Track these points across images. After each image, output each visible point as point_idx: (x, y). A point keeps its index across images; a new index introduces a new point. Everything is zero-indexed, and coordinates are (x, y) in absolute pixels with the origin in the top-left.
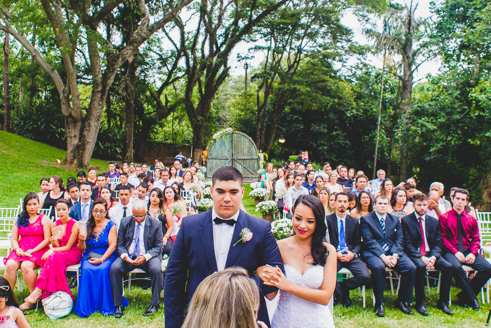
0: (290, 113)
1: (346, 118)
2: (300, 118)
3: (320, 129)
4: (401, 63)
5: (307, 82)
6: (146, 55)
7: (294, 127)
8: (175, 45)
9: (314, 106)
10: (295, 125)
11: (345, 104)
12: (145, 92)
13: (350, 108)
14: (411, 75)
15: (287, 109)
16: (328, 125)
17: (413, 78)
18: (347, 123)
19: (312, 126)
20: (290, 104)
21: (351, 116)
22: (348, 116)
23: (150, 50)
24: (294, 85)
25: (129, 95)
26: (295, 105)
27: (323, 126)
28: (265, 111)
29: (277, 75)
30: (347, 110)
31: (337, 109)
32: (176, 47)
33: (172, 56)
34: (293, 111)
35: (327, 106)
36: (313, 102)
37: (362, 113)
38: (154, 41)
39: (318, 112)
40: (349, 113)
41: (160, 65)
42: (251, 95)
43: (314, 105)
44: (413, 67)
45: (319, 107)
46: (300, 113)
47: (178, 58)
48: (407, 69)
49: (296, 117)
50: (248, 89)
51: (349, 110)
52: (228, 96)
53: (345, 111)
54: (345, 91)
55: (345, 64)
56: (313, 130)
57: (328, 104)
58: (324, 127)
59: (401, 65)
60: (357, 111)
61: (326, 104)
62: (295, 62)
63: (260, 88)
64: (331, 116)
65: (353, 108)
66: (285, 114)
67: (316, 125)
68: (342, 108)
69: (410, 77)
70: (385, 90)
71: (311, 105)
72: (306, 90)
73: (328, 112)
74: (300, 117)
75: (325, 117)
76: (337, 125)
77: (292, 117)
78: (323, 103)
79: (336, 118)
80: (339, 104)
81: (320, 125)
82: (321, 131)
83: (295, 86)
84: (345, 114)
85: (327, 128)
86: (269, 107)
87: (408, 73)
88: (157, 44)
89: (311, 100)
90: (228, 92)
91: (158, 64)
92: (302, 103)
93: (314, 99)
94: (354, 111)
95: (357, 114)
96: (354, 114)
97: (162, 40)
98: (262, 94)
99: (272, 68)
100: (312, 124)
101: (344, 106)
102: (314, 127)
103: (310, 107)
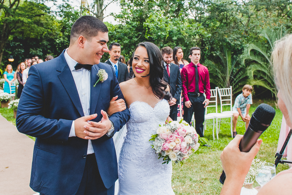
0: (12, 41)
1: (56, 44)
2: (21, 45)
3: (37, 52)
4: (93, 4)
5: (28, 15)
7: (16, 51)
9: (32, 35)
11: (54, 34)
13: (58, 37)
14: (102, 12)
15: (10, 38)
16: (43, 49)
17: (103, 14)
18: (57, 48)
19: (31, 50)
20: (13, 33)
21: (59, 42)
22: (57, 43)
24: (18, 17)
26: (17, 35)
27: (39, 50)
30: (56, 38)
31: (49, 37)
34: (15, 39)
36: (31, 32)
37: (67, 41)
39: (35, 39)
40: (58, 41)
43: (32, 34)
44: (103, 8)
45: (36, 36)
46: (20, 41)
48: (99, 8)
49: (17, 43)
51: (58, 38)
53: (55, 39)
54: (54, 25)
55: (55, 3)
56: (31, 54)
57: (43, 33)
58: (40, 51)
59: (94, 6)
60: (64, 39)
61: (42, 33)
64: (45, 43)
65: (60, 37)
66: (9, 41)
67: (33, 49)
68: (51, 37)
69: (102, 14)
71: (29, 34)
72: (28, 21)
73: (42, 39)
74: (21, 43)
75: (40, 43)
76: (49, 49)
77: (14, 44)
78: (39, 32)
79: (48, 44)
80: (51, 34)
81: (37, 50)
82: (38, 53)
83: (19, 18)
84: (55, 41)
85: (42, 52)
87: (100, 11)
89: (30, 30)
92: (22, 32)
93: (32, 30)
94: (61, 39)
95: (64, 41)
96: (61, 41)
100: (31, 49)
101: (54, 35)
102: (32, 51)
103: (28, 36)
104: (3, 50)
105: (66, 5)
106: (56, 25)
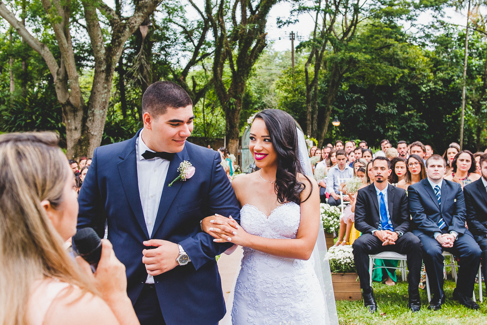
0: (349, 91)
1: (421, 94)
2: (362, 97)
3: (388, 109)
5: (365, 48)
6: (167, 29)
7: (354, 108)
8: (201, 13)
9: (379, 81)
10: (355, 106)
11: (419, 76)
12: (167, 75)
13: (425, 81)
15: (345, 87)
16: (399, 104)
18: (423, 100)
19: (378, 106)
20: (347, 79)
21: (427, 90)
22: (423, 91)
23: (170, 21)
24: (349, 53)
25: (145, 77)
26: (355, 81)
27: (391, 106)
28: (316, 89)
29: (329, 43)
30: (422, 84)
31: (410, 83)
32: (203, 16)
33: (198, 28)
34: (353, 89)
35: (394, 79)
36: (376, 75)
37: (441, 87)
38: (176, 10)
39: (384, 88)
40: (424, 87)
41: (185, 40)
42: (299, 72)
43: (379, 78)
45: (385, 81)
46: (361, 91)
47: (205, 30)
49: (356, 95)
50: (296, 65)
51: (425, 84)
52: (274, 76)
53: (419, 84)
54: (418, 60)
55: (414, 22)
56: (379, 111)
57: (396, 75)
58: (393, 107)
60: (435, 83)
61: (393, 76)
62: (352, 25)
63: (310, 61)
64: (402, 92)
65: (429, 81)
66: (342, 92)
67: (382, 104)
68: (414, 82)
70: (471, 55)
71: (374, 79)
72: (365, 58)
73: (396, 87)
74: (361, 95)
75: (394, 94)
76: (409, 103)
77: (351, 97)
78: (389, 75)
79: (408, 94)
80: (412, 78)
81: (387, 105)
82: (390, 111)
83: (351, 54)
84: (420, 89)
85: (396, 108)
86: (320, 85)
88: (180, 14)
89: (373, 73)
90: (273, 71)
91: (182, 38)
92: (362, 77)
93: (377, 71)
94: (431, 84)
95: (435, 88)
96: (430, 88)
97: (185, 8)
98: (311, 69)
99: (323, 34)
100: (378, 104)
101: (418, 79)
102: (380, 107)
103: (373, 83)
104: (331, 107)
105: (437, 24)
106: (422, 62)
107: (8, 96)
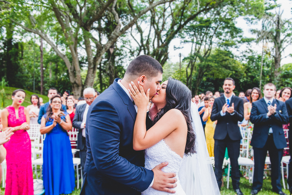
0: (206, 81)
1: (240, 83)
2: (212, 84)
4: (273, 48)
5: (215, 61)
6: (122, 50)
8: (138, 43)
9: (221, 76)
10: (209, 88)
12: (122, 71)
13: (242, 77)
14: (280, 54)
15: (204, 79)
17: (281, 56)
18: (241, 86)
20: (206, 75)
21: (243, 82)
23: (124, 46)
24: (207, 63)
25: (111, 72)
26: (209, 76)
28: (191, 79)
29: (198, 58)
30: (241, 78)
32: (139, 44)
33: (137, 50)
34: (208, 80)
36: (220, 74)
37: (250, 80)
38: (127, 42)
40: (242, 80)
41: (130, 56)
42: (183, 72)
44: (281, 50)
46: (212, 81)
47: (140, 51)
48: (277, 50)
49: (210, 83)
50: (181, 69)
52: (171, 74)
53: (239, 79)
54: (239, 67)
55: (238, 49)
57: (229, 74)
59: (273, 49)
60: (247, 78)
61: (227, 74)
62: (209, 50)
63: (188, 66)
65: (244, 77)
66: (203, 81)
69: (280, 56)
70: (263, 65)
71: (218, 76)
72: (215, 65)
77: (207, 84)
78: (226, 74)
80: (236, 76)
84: (239, 81)
86: (193, 77)
87: (278, 53)
88: (129, 43)
89: (218, 73)
90: (171, 71)
91: (129, 55)
92: (213, 74)
93: (220, 72)
94: (245, 79)
95: (247, 80)
96: (245, 81)
97: (131, 41)
98: (189, 70)
99: (195, 54)
101: (239, 76)
102: (221, 89)
103: (218, 77)
104: (198, 88)
105: (248, 51)
106: (241, 68)
107: (48, 80)
